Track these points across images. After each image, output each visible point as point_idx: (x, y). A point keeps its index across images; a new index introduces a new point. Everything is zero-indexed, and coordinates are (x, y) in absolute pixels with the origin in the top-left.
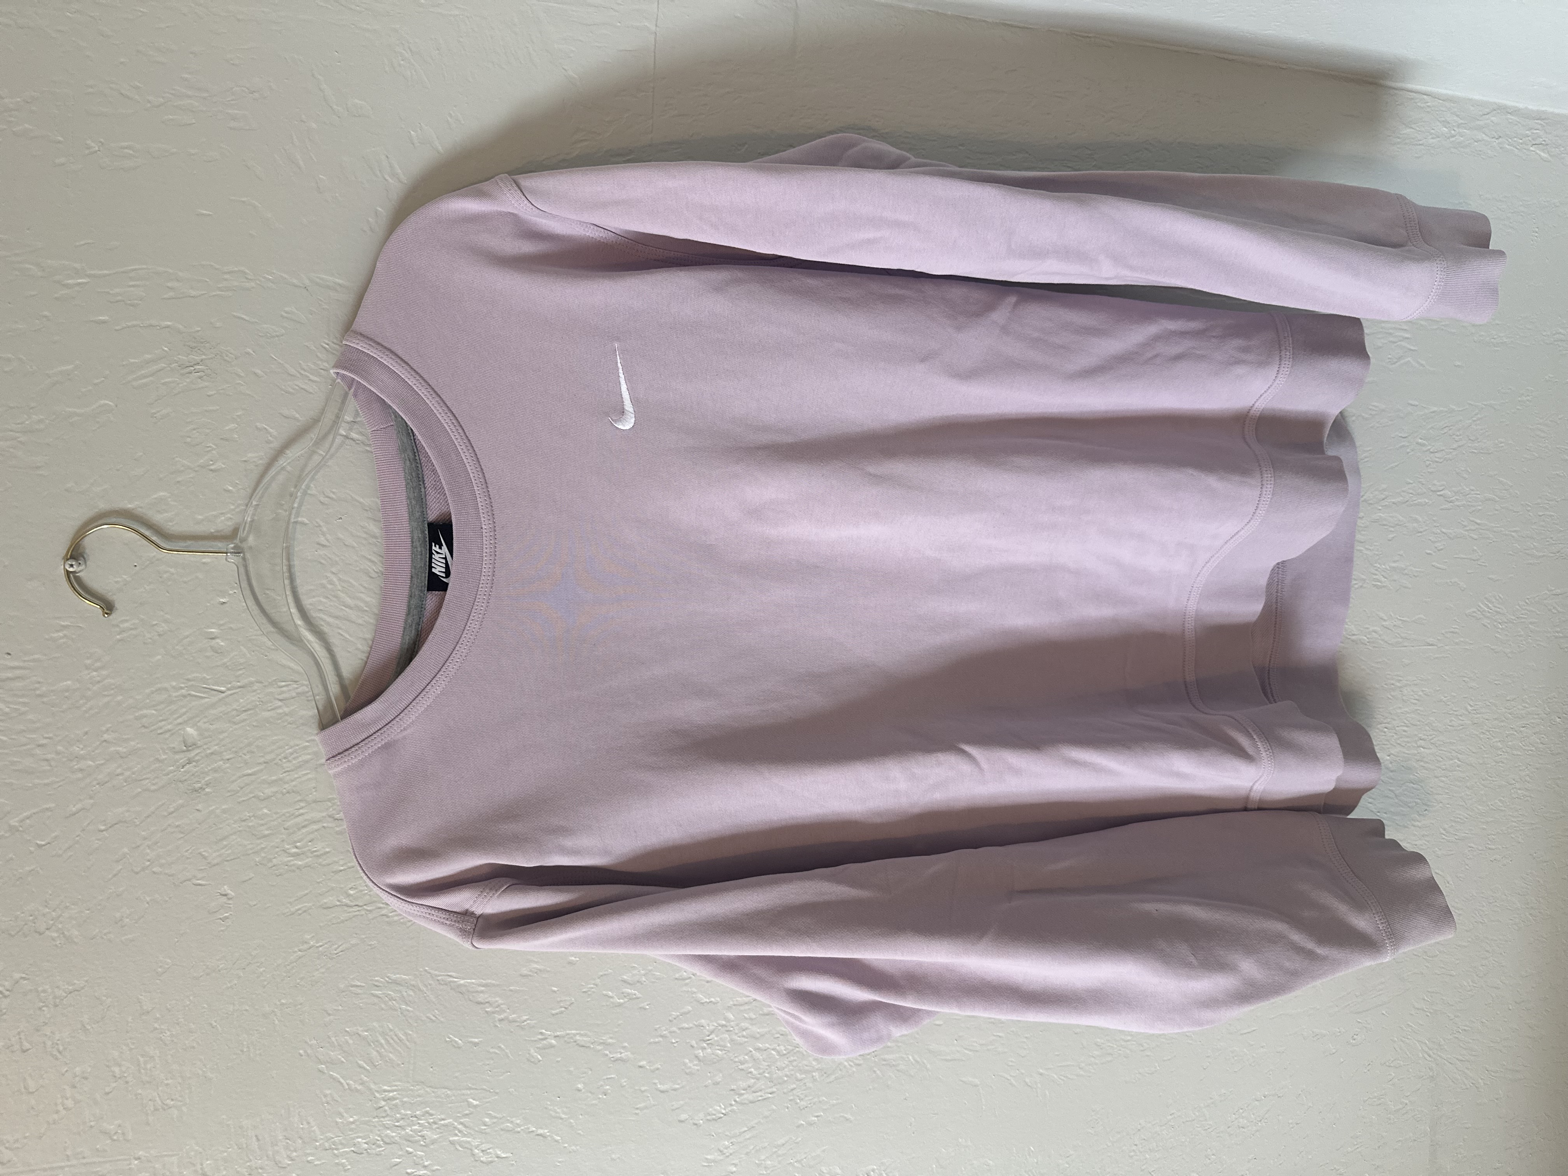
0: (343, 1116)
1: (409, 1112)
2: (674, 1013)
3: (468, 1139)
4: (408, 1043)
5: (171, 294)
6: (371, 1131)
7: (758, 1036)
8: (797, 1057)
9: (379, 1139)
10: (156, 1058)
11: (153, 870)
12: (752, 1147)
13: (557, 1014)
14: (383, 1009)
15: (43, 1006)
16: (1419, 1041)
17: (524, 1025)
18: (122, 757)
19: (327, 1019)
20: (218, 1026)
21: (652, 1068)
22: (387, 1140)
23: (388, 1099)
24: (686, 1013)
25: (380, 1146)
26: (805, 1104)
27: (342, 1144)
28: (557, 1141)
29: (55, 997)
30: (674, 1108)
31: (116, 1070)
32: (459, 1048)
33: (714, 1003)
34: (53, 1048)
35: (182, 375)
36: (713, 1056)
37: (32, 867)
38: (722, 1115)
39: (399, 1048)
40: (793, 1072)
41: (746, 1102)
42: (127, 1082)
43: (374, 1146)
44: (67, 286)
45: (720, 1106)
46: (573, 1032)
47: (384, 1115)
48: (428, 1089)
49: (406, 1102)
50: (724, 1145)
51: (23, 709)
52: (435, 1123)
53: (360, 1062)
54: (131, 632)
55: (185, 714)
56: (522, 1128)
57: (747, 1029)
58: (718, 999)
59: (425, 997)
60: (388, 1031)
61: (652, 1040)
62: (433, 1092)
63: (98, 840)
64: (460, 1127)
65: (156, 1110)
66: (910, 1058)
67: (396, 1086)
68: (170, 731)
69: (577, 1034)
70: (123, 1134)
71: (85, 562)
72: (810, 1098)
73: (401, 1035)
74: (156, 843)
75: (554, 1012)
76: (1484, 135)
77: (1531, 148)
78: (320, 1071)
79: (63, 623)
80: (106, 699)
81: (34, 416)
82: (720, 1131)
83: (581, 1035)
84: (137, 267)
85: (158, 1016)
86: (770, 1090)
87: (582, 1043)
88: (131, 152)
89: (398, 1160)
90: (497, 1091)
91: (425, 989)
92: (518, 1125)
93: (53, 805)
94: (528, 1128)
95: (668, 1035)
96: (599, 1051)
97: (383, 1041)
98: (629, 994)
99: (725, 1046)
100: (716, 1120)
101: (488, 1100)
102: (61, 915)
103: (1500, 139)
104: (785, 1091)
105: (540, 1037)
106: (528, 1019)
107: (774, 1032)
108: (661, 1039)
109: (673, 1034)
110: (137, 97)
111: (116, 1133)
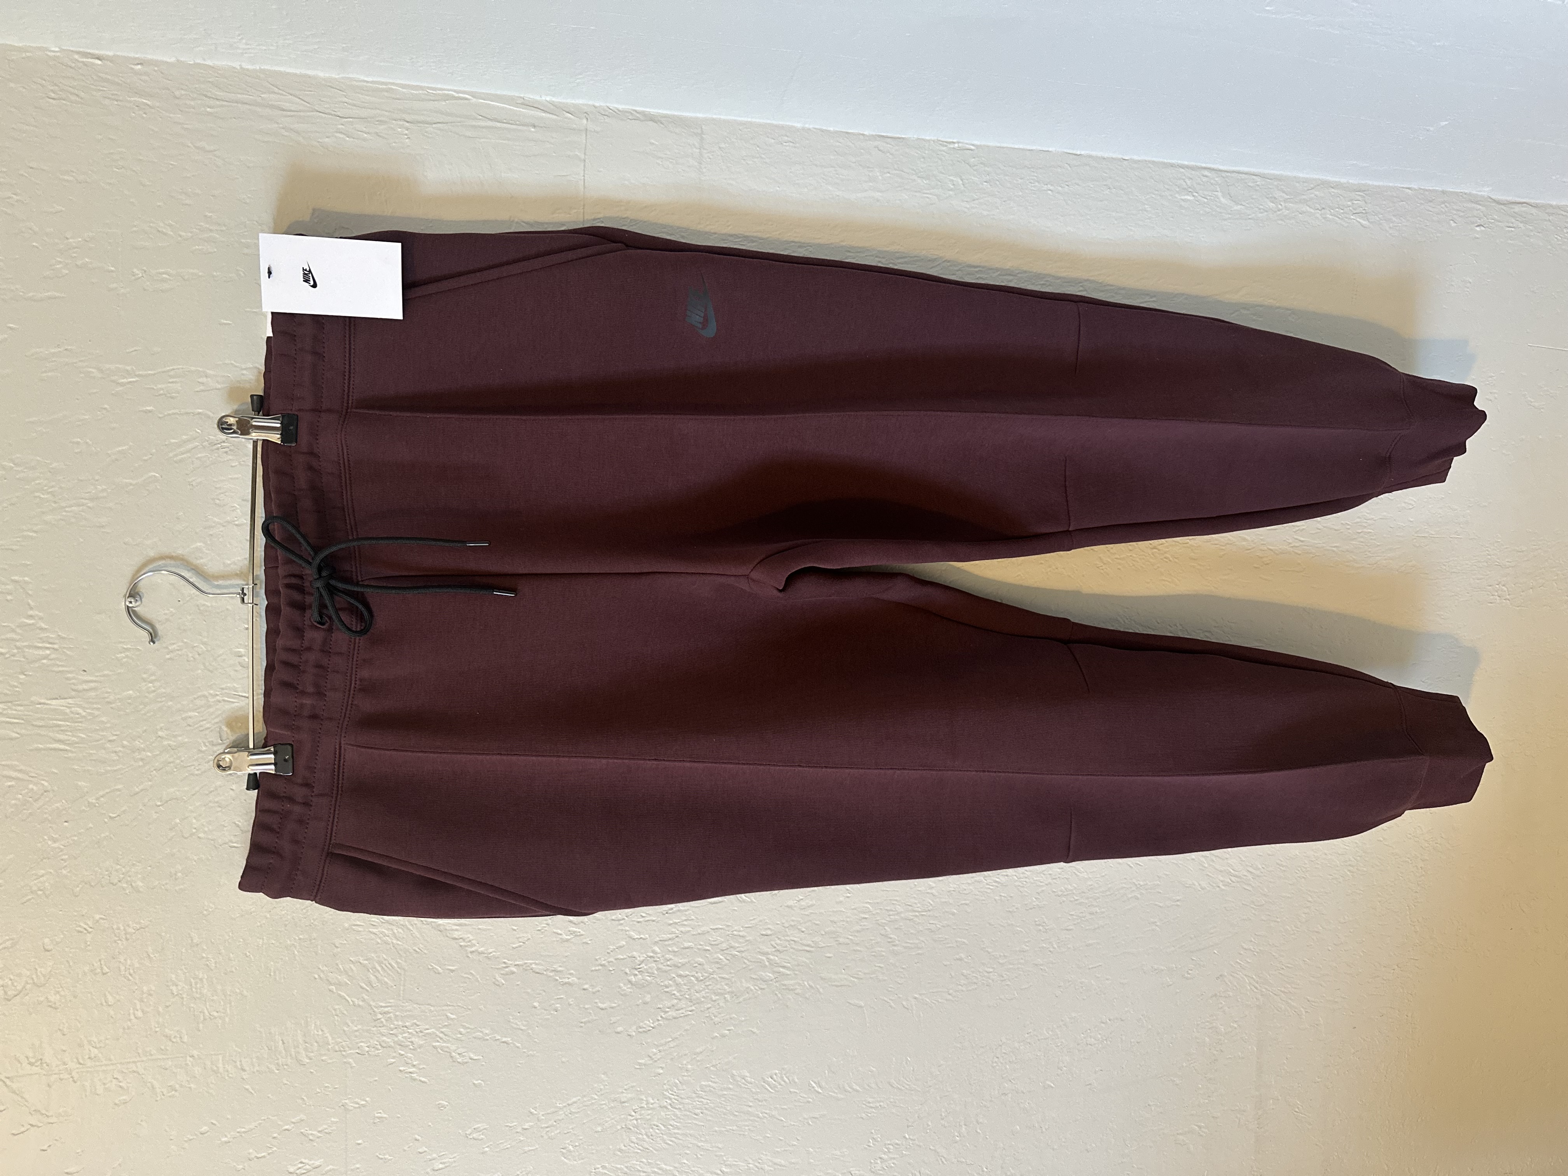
0: (349, 1026)
1: (400, 1023)
2: (611, 947)
3: (447, 1045)
4: (398, 969)
5: (202, 388)
6: (372, 1039)
7: (680, 965)
8: (713, 982)
9: (378, 1043)
10: (204, 980)
11: (200, 835)
12: (675, 1054)
13: (517, 947)
14: (378, 943)
15: (118, 940)
16: (1246, 976)
17: (491, 956)
18: (173, 749)
19: (336, 950)
20: (251, 956)
21: (594, 990)
22: (384, 1045)
23: (385, 1013)
24: (621, 947)
25: (378, 1049)
26: (719, 1020)
27: (348, 1047)
28: (518, 1047)
29: (126, 934)
30: (612, 1022)
31: (174, 988)
32: (439, 973)
33: (644, 939)
34: (125, 971)
35: (213, 451)
36: (644, 981)
37: (107, 834)
38: (651, 1028)
39: (391, 974)
40: (708, 995)
41: (671, 1018)
42: (183, 998)
43: (373, 1049)
44: (122, 385)
45: (649, 1021)
46: (529, 961)
47: (381, 1025)
48: (415, 1006)
49: (398, 1016)
50: (653, 1052)
51: (97, 713)
52: (421, 1032)
53: (361, 984)
54: (177, 652)
55: (219, 715)
56: (490, 1036)
57: (671, 959)
58: (647, 936)
59: (411, 934)
60: (383, 960)
61: (593, 968)
62: (419, 1008)
63: (156, 812)
64: (441, 1035)
65: (205, 1019)
66: (806, 983)
67: (390, 1003)
68: (209, 728)
69: (533, 963)
70: (181, 1037)
71: (141, 599)
72: (723, 1015)
73: (394, 964)
74: (200, 815)
75: (514, 946)
76: (1308, 208)
77: (1352, 217)
78: (330, 990)
79: (125, 647)
80: (159, 705)
81: (99, 487)
82: (649, 1041)
83: (536, 964)
84: (175, 367)
85: (205, 947)
86: (690, 1009)
87: (537, 971)
88: (167, 277)
89: (393, 1060)
90: (470, 1007)
91: (411, 928)
92: (487, 1034)
93: (120, 787)
94: (495, 1037)
95: (607, 964)
96: (550, 977)
97: (379, 969)
98: (575, 932)
99: (654, 974)
100: (646, 1032)
101: (463, 1014)
102: (129, 871)
103: (1323, 211)
104: (702, 1009)
105: (504, 965)
106: (494, 952)
107: (692, 962)
108: (600, 967)
109: (611, 963)
110: (172, 233)
111: (175, 1037)
